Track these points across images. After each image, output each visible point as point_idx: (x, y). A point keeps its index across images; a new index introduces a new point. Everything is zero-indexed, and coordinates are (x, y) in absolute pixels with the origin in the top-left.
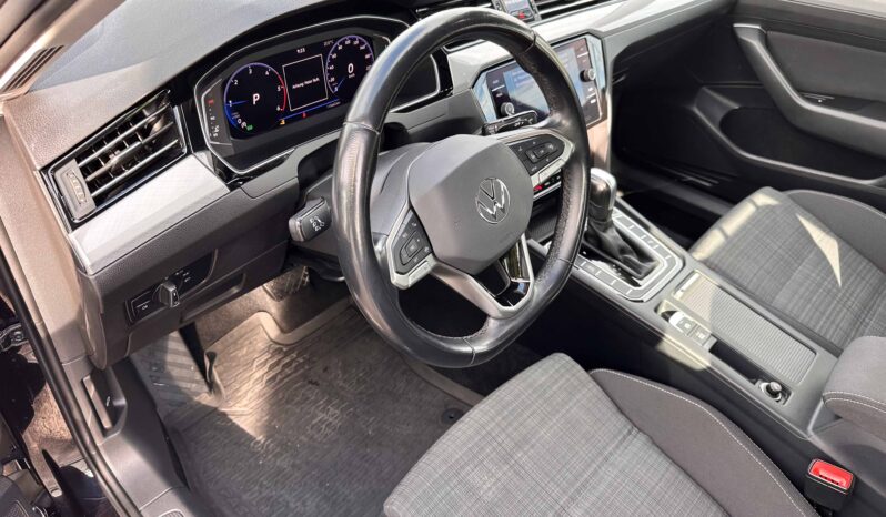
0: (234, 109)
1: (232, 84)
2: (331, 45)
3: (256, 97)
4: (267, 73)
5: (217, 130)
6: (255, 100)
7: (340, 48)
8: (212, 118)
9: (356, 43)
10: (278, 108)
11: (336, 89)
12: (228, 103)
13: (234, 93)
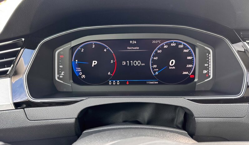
0: (79, 65)
1: (80, 51)
2: (158, 44)
3: (95, 63)
4: (105, 50)
5: (62, 74)
6: (93, 64)
7: (165, 47)
8: (61, 66)
9: (182, 46)
10: (109, 73)
11: (157, 73)
12: (75, 61)
13: (79, 56)
